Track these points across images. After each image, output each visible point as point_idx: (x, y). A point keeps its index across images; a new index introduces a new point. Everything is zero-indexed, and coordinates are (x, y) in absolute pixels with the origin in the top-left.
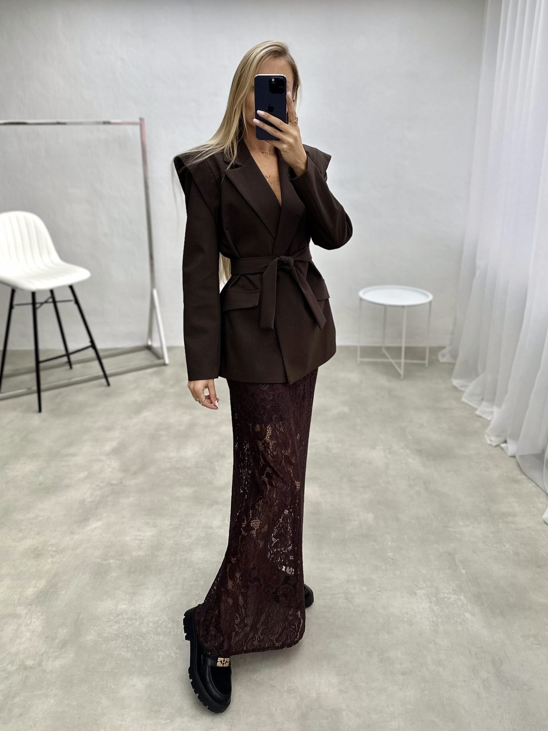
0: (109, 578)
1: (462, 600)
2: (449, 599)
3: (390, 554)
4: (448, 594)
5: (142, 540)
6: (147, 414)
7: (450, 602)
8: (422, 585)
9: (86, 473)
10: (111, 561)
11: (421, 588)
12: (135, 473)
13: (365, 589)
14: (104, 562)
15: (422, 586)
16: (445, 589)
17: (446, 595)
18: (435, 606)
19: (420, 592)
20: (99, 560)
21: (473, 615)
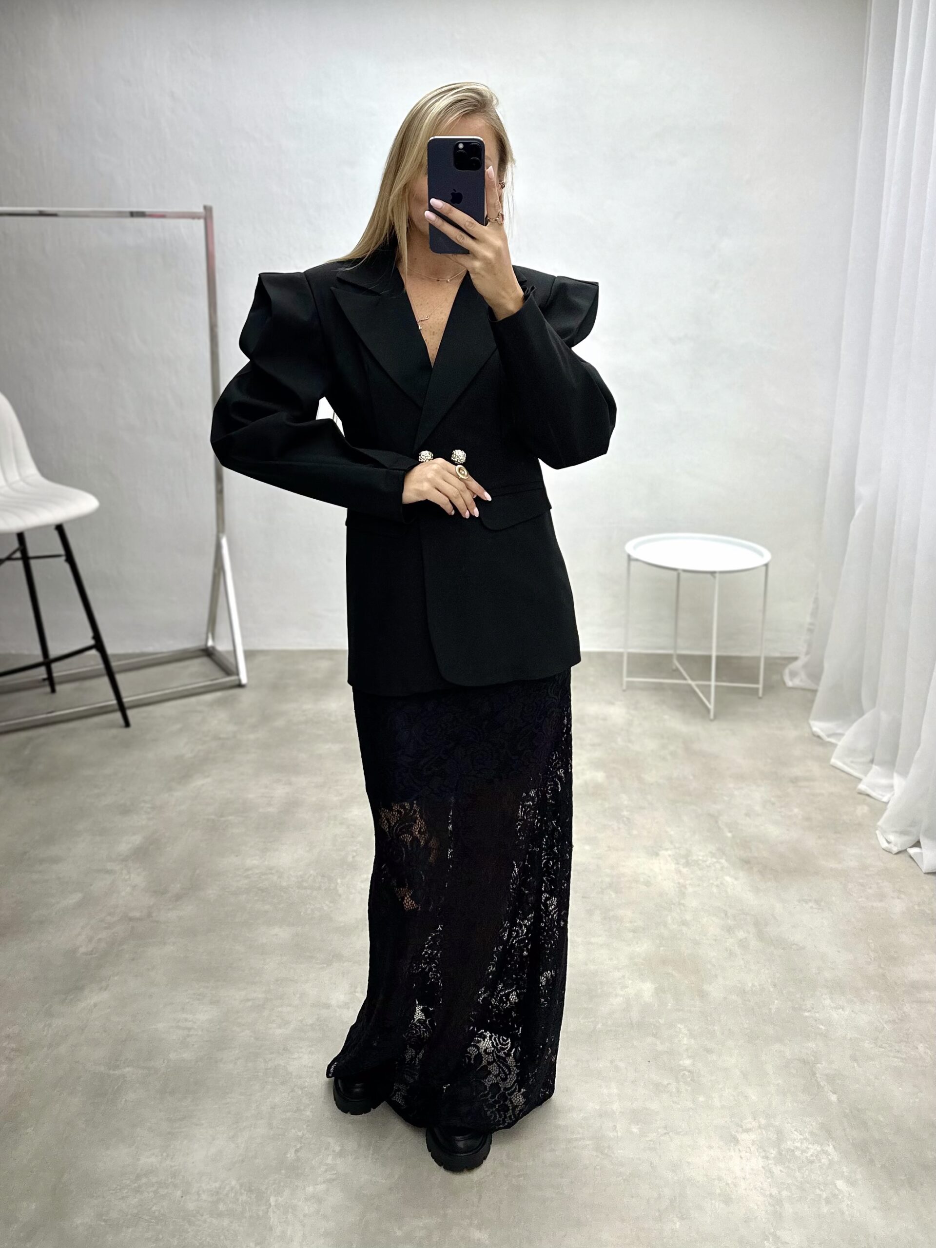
1: (829, 1155)
2: (804, 1151)
5: (189, 1029)
6: (199, 782)
7: (807, 1157)
10: (127, 1069)
12: (178, 898)
14: (111, 1072)
15: (749, 1126)
16: (796, 1132)
17: (798, 1144)
18: (775, 1164)
19: (746, 1138)
20: (102, 1069)
21: (853, 1184)
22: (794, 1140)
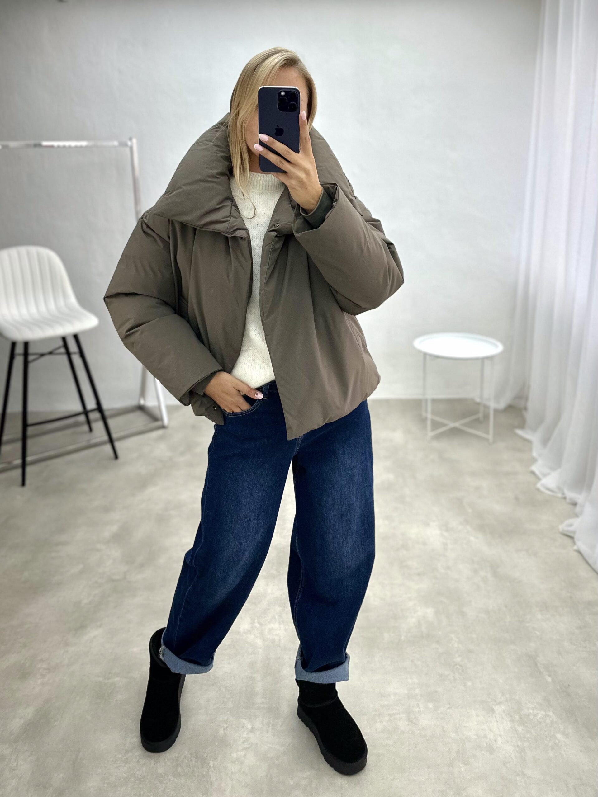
0: (114, 702)
2: (535, 715)
3: (458, 659)
6: (152, 491)
8: (501, 698)
9: (80, 567)
10: (116, 679)
11: (500, 703)
12: (142, 565)
13: (430, 705)
14: (107, 681)
16: (529, 703)
17: (531, 711)
18: (518, 725)
20: (101, 679)
22: (528, 709)
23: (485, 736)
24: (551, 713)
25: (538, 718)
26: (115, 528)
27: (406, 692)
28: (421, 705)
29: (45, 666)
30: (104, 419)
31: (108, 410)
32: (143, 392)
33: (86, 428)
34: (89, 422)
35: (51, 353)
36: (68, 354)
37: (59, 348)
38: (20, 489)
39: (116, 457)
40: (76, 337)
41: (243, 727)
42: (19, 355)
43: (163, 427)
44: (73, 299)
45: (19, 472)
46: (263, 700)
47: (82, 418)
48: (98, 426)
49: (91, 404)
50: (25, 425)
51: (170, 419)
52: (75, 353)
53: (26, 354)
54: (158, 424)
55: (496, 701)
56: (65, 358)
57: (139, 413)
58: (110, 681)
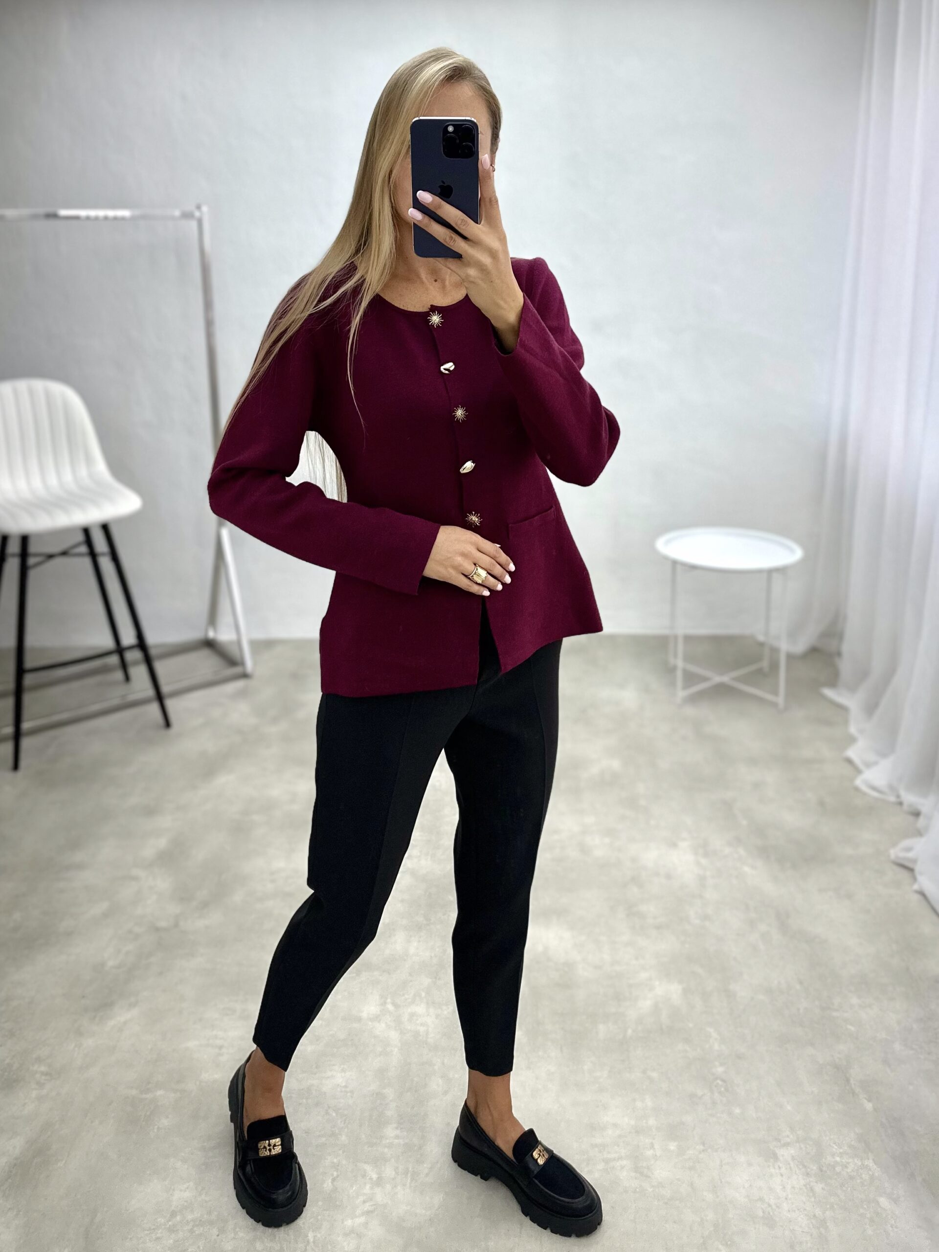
0: (156, 1131)
1: (870, 1170)
2: (845, 1166)
3: (720, 1070)
4: (841, 1155)
5: (221, 1047)
6: (225, 781)
7: (848, 1172)
8: (788, 1136)
9: (104, 905)
10: (160, 1093)
11: (787, 1145)
12: (205, 905)
13: (673, 1146)
14: (144, 1096)
15: (789, 1140)
16: (834, 1145)
17: (838, 1159)
18: (816, 1182)
19: (785, 1153)
20: (134, 1092)
21: (895, 1201)
22: (833, 1155)
23: (761, 1199)
24: (870, 1163)
25: (849, 1170)
26: (162, 843)
27: (633, 1122)
28: (656, 1146)
29: (43, 1068)
30: (148, 661)
31: (157, 646)
32: (213, 618)
33: (119, 675)
34: (124, 666)
35: (64, 553)
36: (93, 555)
37: (77, 545)
38: (10, 775)
39: (168, 724)
40: (105, 528)
41: (364, 1176)
42: (13, 555)
43: (245, 676)
44: (101, 466)
45: (9, 747)
46: (398, 1132)
47: (114, 659)
48: (139, 673)
49: (128, 637)
50: (21, 671)
51: (255, 663)
52: (103, 554)
53: (24, 554)
54: (237, 670)
55: (779, 1141)
56: (87, 562)
57: (205, 653)
58: (149, 1096)
